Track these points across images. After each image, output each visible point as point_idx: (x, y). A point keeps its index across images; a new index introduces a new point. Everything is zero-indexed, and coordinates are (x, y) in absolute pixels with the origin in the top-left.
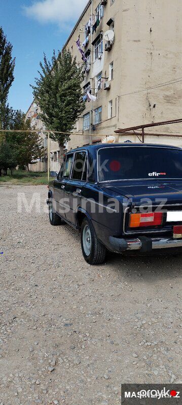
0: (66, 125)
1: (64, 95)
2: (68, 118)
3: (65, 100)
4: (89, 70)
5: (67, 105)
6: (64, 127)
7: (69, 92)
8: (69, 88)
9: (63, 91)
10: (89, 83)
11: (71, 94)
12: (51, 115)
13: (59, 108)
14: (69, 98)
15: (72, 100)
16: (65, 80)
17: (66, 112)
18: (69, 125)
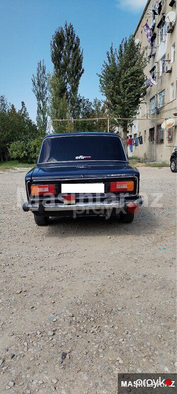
0: (128, 110)
1: (127, 82)
2: (130, 103)
3: (127, 87)
4: (155, 53)
5: (129, 92)
6: (127, 112)
7: (132, 79)
8: (132, 74)
9: (126, 78)
10: (155, 67)
11: (133, 80)
12: (114, 102)
13: (122, 95)
14: (130, 85)
15: (134, 86)
16: (128, 68)
17: (128, 98)
18: (131, 111)
